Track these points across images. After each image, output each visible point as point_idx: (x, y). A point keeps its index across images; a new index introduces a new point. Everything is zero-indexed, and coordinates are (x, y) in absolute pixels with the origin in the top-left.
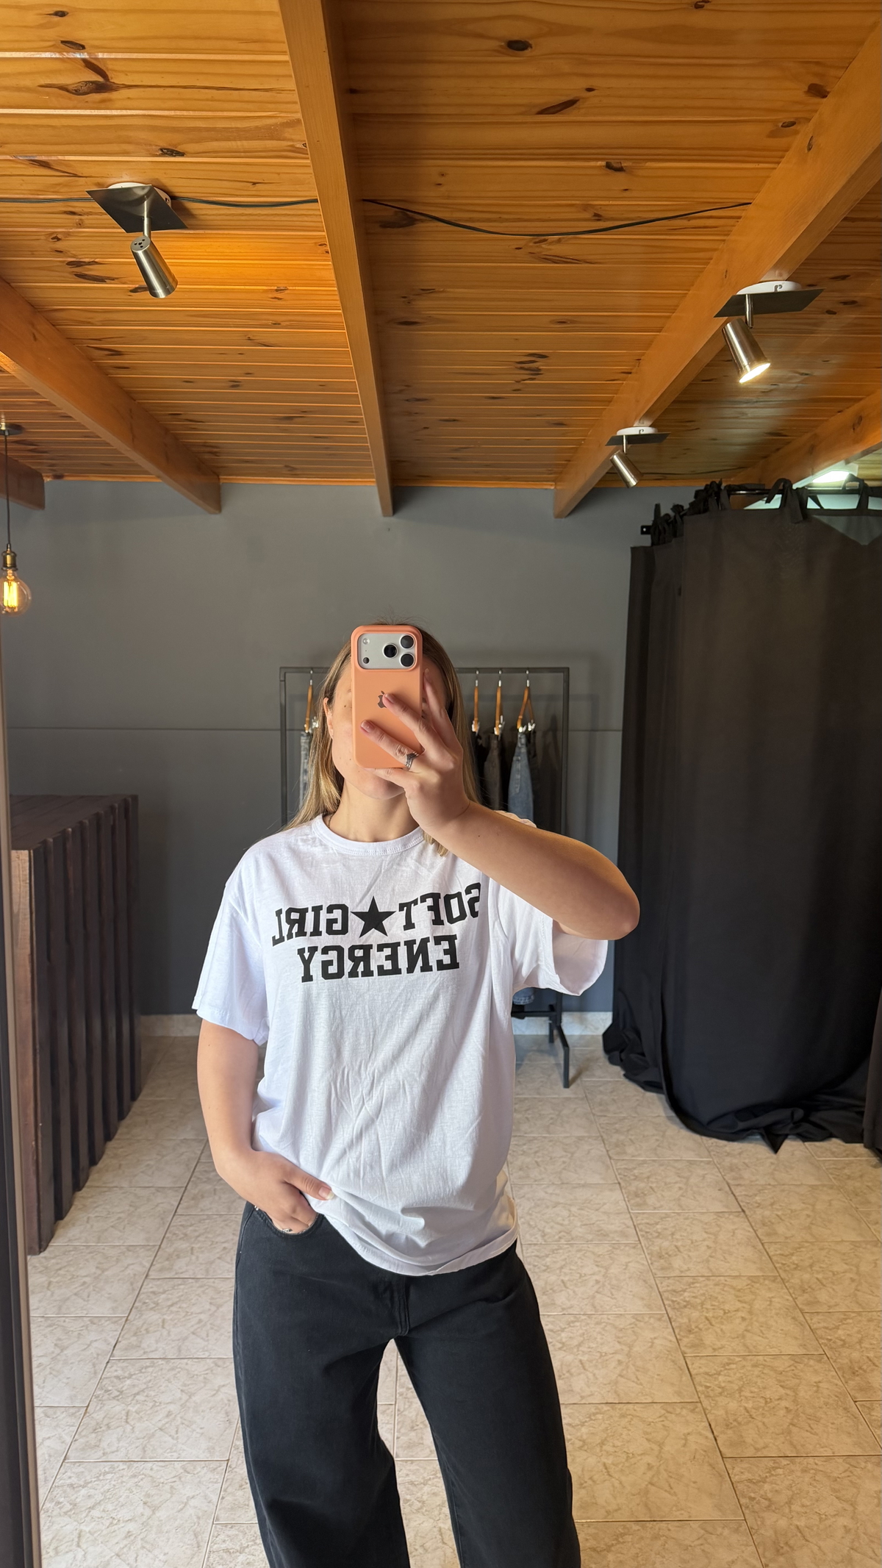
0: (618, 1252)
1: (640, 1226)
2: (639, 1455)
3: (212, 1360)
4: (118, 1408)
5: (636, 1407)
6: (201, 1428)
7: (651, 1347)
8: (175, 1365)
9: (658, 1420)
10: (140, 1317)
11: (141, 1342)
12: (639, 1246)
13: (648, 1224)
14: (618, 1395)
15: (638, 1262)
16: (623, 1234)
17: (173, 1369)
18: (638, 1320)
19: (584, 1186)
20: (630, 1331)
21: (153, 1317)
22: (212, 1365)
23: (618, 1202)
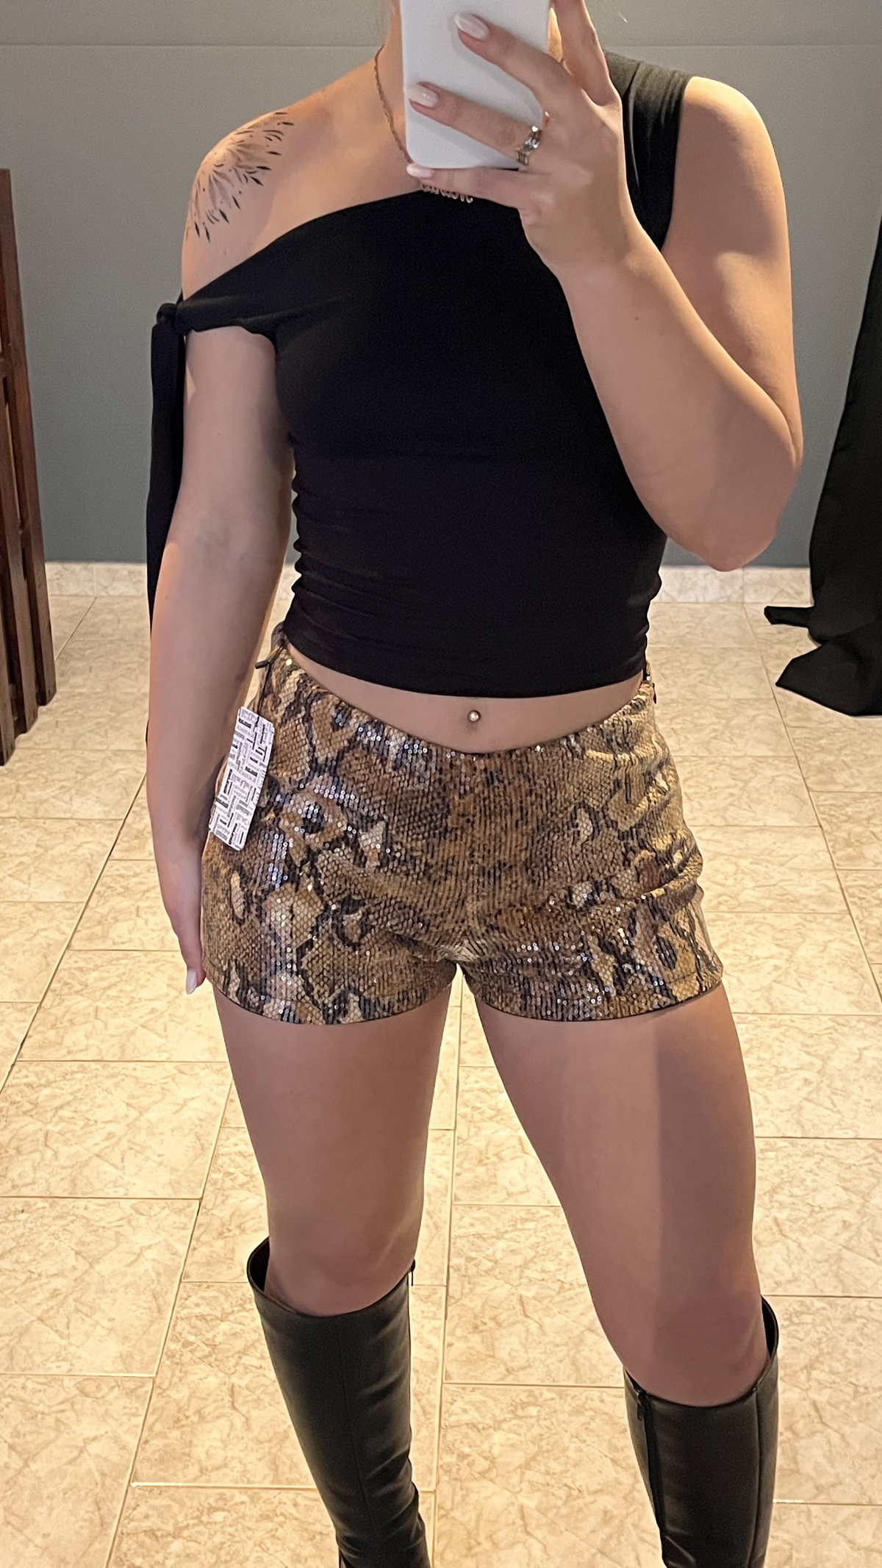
0: (813, 925)
1: (851, 891)
2: (829, 1209)
3: (173, 1065)
4: (31, 1128)
5: (829, 1143)
6: (159, 1156)
7: (857, 1061)
8: (116, 1071)
9: (862, 1162)
10: (59, 1004)
11: (63, 1037)
12: (848, 917)
13: (864, 886)
14: (802, 1127)
15: (846, 942)
16: (822, 900)
17: (113, 1076)
18: (838, 1024)
19: (762, 829)
20: (825, 1038)
21: (81, 1003)
22: (175, 1071)
23: (816, 854)
